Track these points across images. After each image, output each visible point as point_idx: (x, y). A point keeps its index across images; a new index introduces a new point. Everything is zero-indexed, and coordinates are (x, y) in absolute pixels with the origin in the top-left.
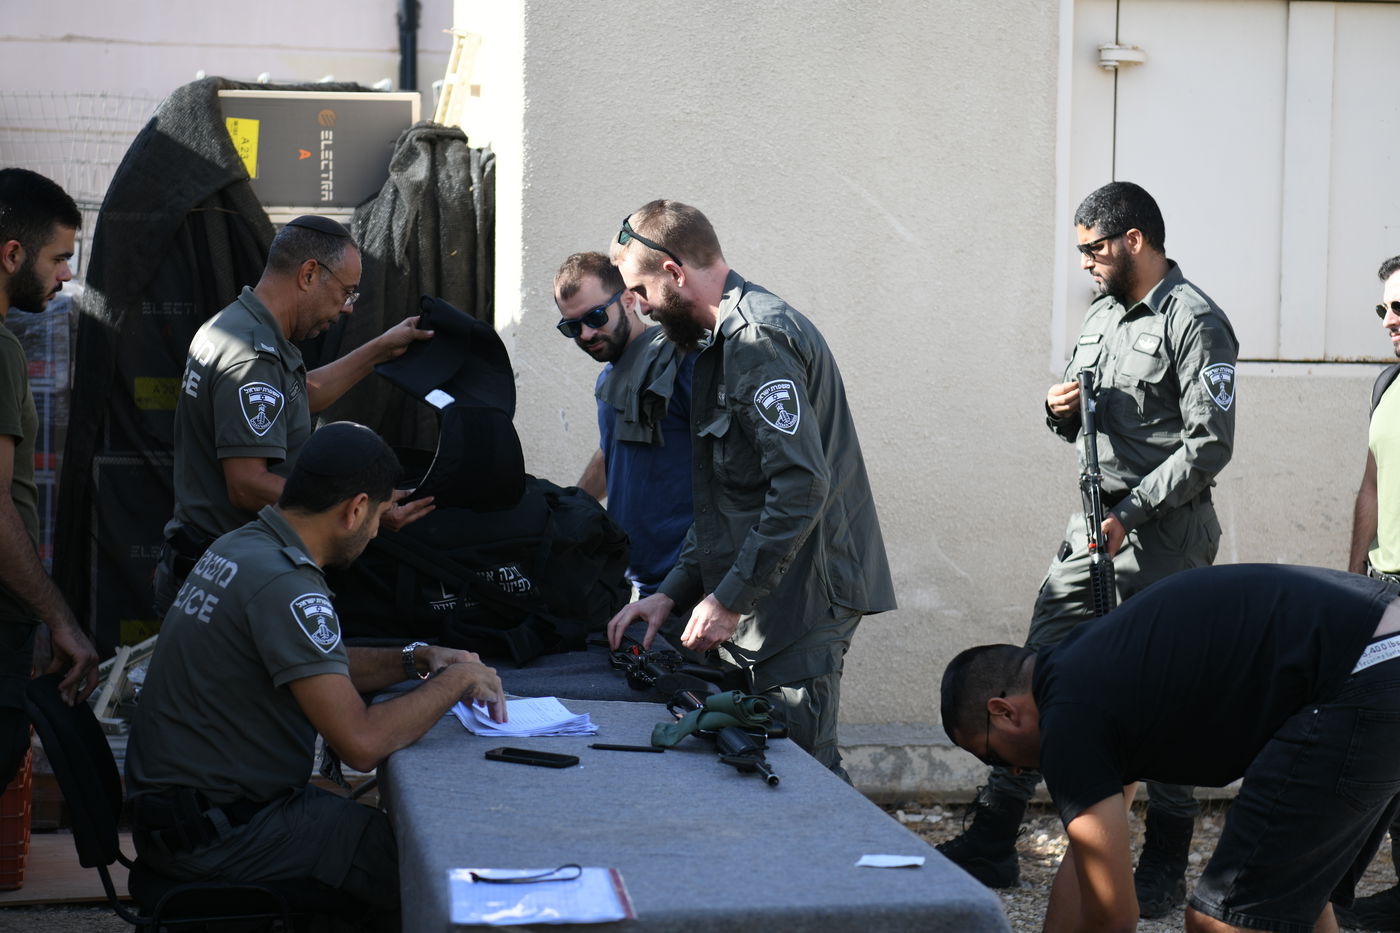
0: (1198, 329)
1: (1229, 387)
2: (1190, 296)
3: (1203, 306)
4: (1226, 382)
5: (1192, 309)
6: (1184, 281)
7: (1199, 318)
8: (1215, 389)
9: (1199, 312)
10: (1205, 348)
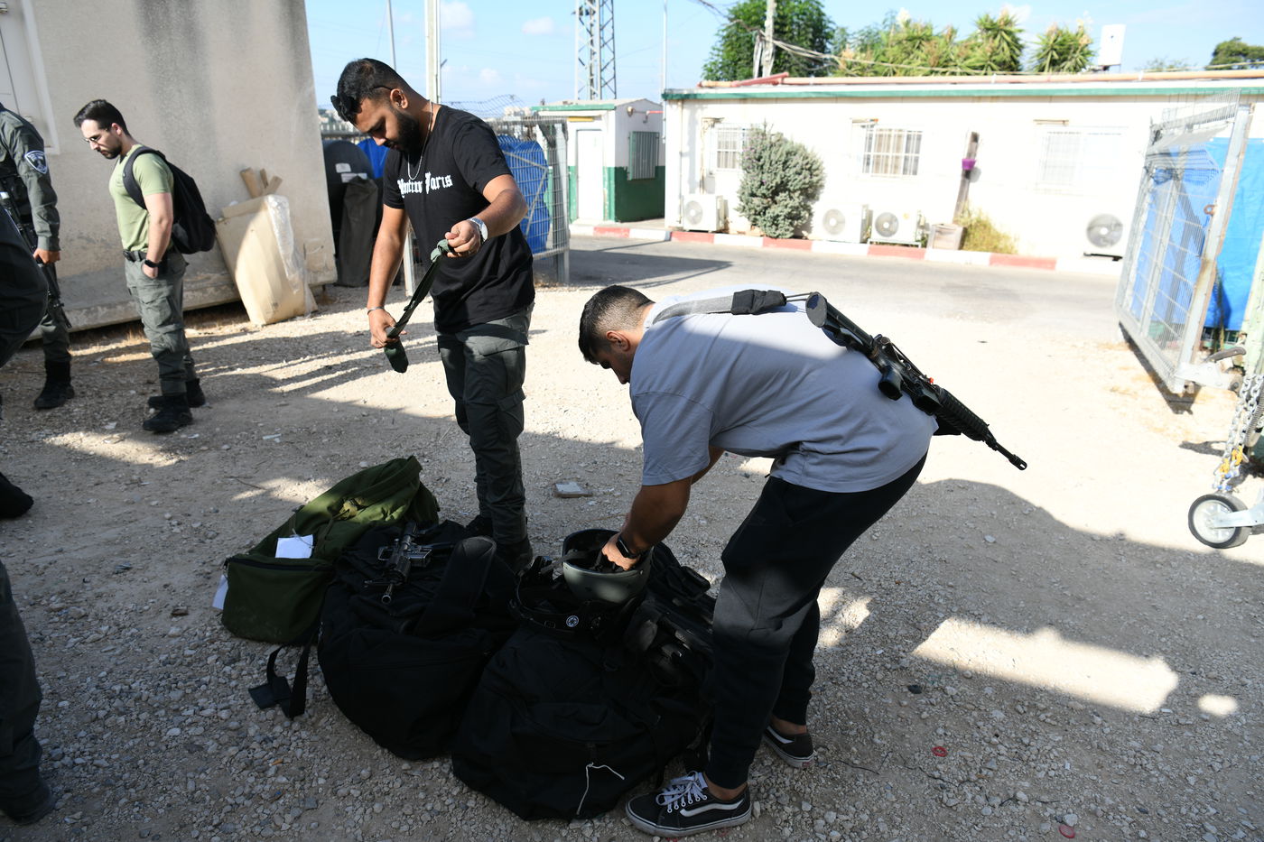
0: (18, 134)
1: (44, 162)
2: (10, 118)
3: (18, 123)
4: (41, 160)
5: (12, 124)
6: (5, 110)
7: (17, 129)
8: (36, 163)
9: (17, 126)
10: (24, 144)
